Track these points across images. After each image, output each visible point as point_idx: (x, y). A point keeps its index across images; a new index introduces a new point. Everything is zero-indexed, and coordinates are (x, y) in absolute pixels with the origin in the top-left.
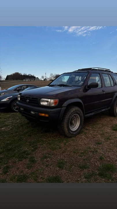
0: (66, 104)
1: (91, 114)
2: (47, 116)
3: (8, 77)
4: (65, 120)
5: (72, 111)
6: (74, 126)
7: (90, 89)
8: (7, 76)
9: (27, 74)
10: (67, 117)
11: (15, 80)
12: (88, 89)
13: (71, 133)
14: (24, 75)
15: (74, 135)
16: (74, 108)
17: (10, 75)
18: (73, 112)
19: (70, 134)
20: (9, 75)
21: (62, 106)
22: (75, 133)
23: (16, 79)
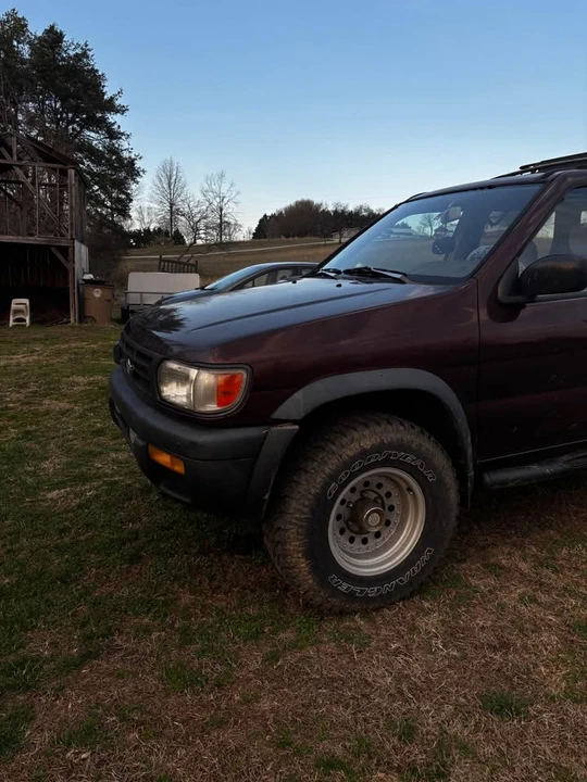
0: (299, 403)
1: (535, 469)
2: (179, 468)
3: (267, 227)
4: (294, 504)
5: (350, 451)
6: (380, 542)
7: (532, 300)
8: (261, 221)
9: (351, 208)
10: (309, 485)
11: (293, 236)
12: (519, 298)
13: (344, 587)
14: (336, 212)
15: (367, 600)
16: (367, 432)
17: (273, 216)
18: (353, 459)
19: (335, 592)
20: (269, 214)
21: (277, 415)
22: (372, 592)
23: (300, 235)
